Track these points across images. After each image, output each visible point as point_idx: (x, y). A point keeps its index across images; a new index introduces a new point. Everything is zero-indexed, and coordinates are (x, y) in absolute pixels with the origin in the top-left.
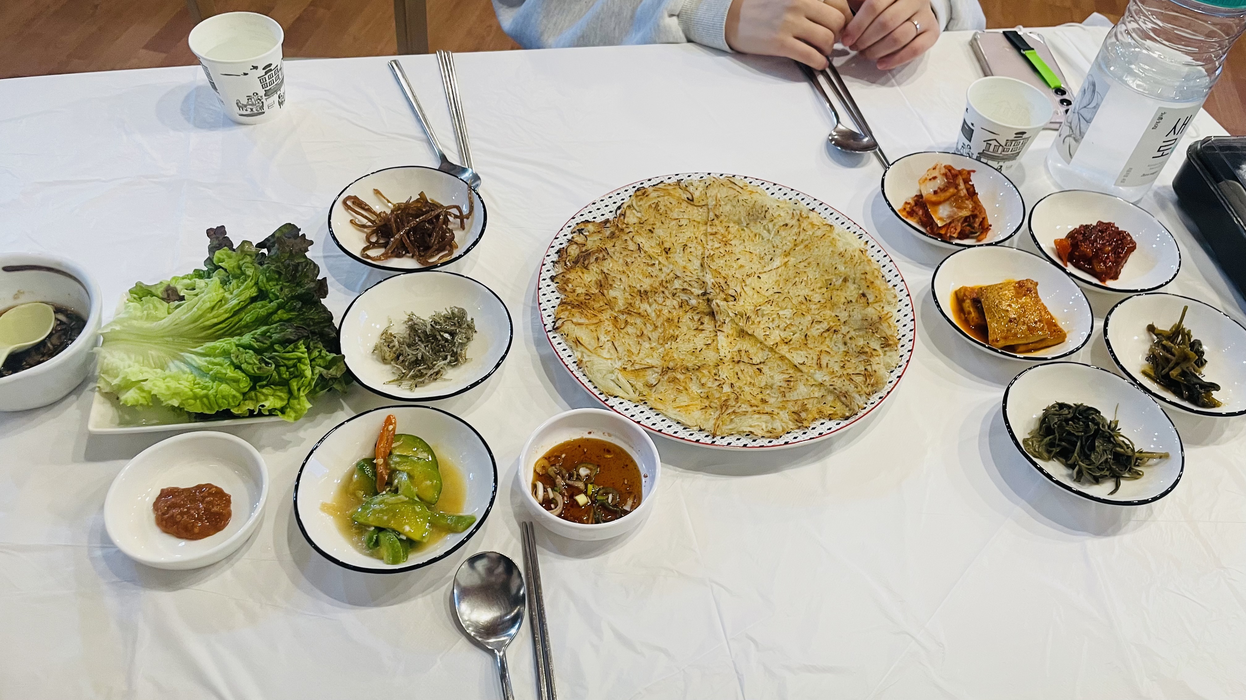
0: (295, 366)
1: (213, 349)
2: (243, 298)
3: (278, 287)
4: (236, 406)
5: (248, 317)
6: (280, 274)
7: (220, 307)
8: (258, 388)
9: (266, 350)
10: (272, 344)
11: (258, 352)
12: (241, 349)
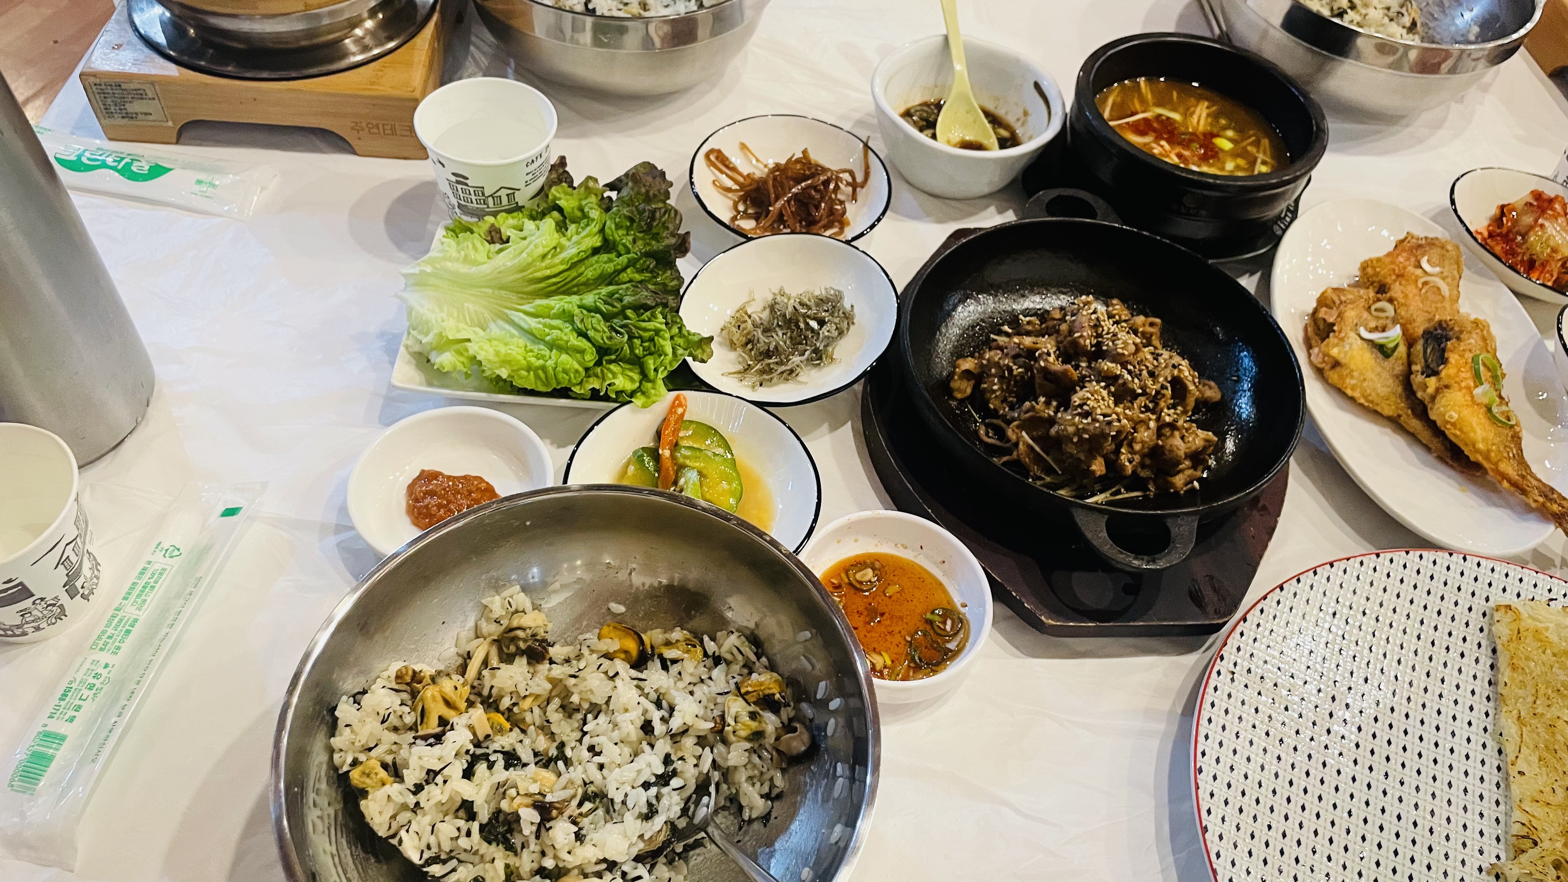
0: (651, 340)
1: (547, 307)
2: (583, 247)
3: (630, 238)
4: (578, 384)
5: (590, 272)
6: (632, 220)
7: (553, 256)
8: (604, 363)
9: (615, 315)
10: (625, 308)
11: (607, 317)
12: (585, 312)
